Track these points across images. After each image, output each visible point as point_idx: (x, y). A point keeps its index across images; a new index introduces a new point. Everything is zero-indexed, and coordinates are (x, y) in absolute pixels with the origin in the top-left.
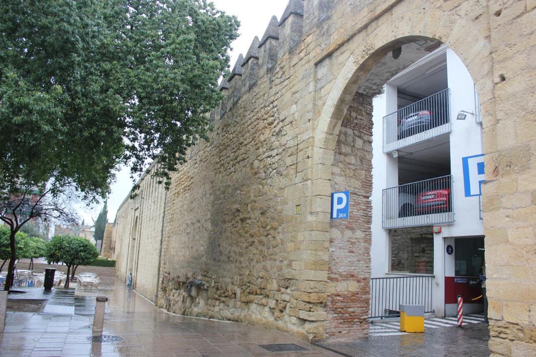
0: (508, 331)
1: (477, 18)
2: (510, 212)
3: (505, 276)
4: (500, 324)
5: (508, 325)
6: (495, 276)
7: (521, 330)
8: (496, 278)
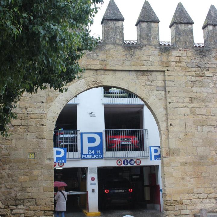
0: (173, 203)
1: (160, 99)
2: (173, 167)
3: (172, 187)
4: (171, 201)
5: (173, 201)
6: (169, 187)
7: (178, 202)
8: (169, 188)
